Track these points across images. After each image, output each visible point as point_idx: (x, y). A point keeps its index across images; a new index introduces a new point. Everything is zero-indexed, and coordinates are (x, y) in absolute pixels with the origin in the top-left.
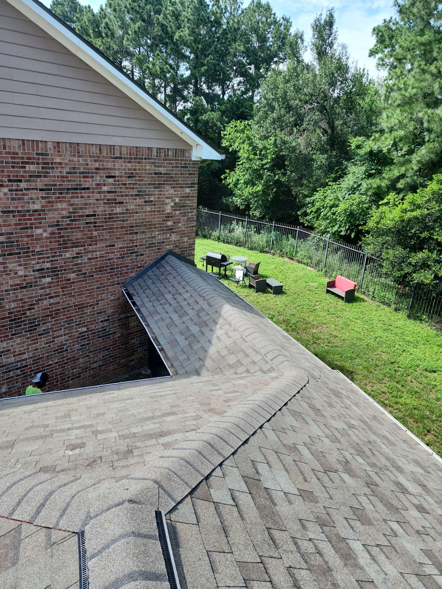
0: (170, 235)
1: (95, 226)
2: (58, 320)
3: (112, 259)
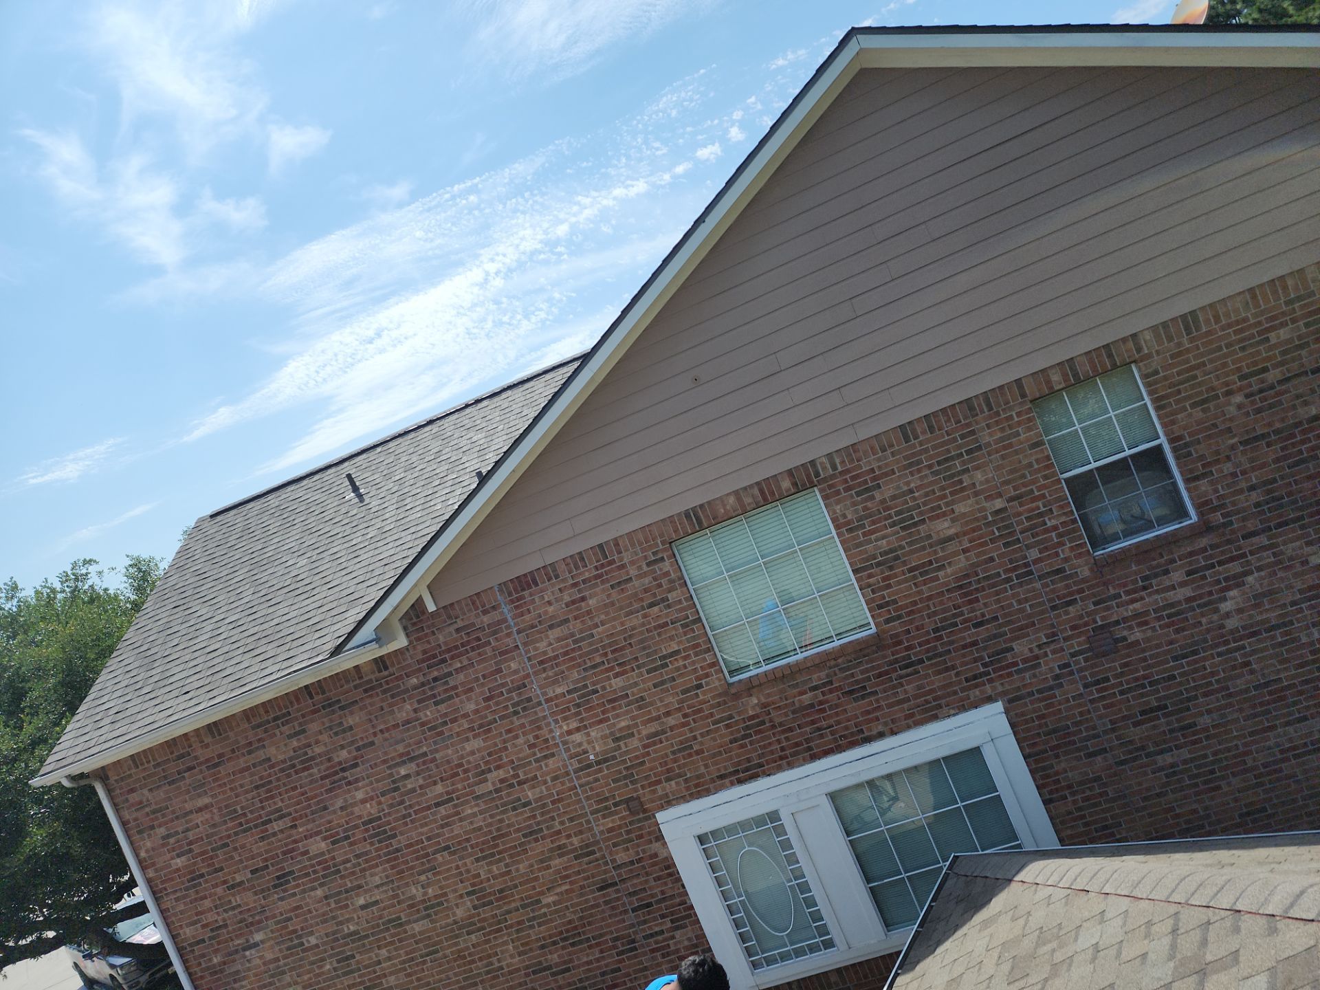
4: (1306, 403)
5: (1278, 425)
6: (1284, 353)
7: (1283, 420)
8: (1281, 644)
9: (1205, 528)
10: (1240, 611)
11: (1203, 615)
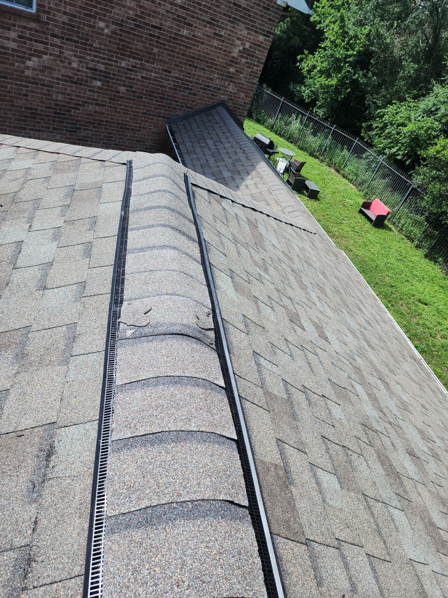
0: (229, 84)
1: (157, 42)
3: (165, 87)
8: (45, 94)
10: (34, 69)
11: (17, 61)
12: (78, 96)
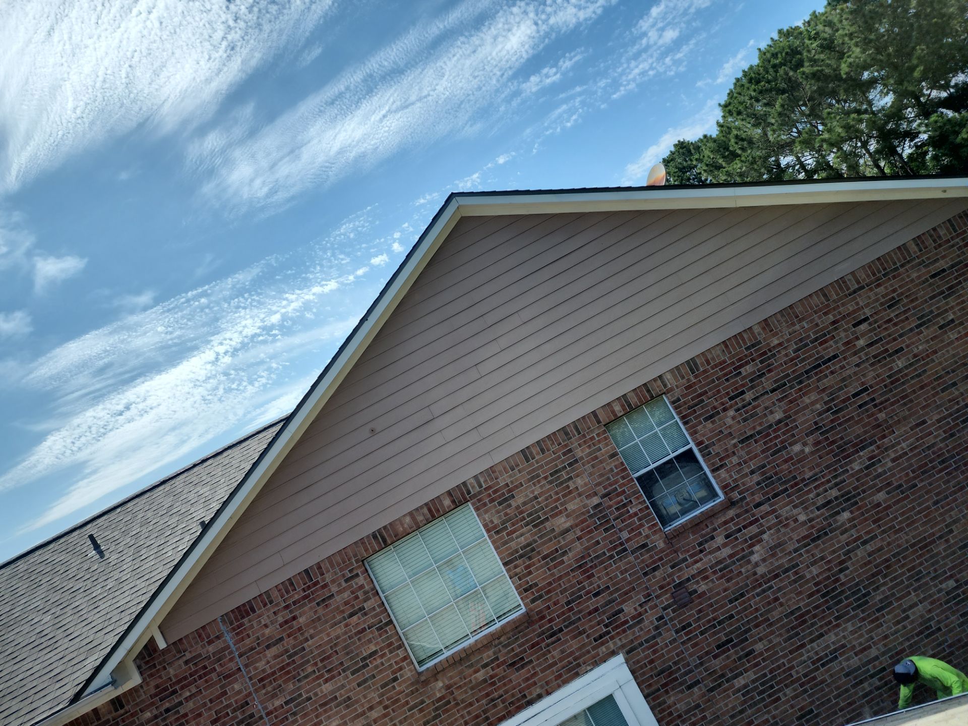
1: (875, 406)
2: (895, 578)
3: (933, 445)
4: (772, 412)
5: (758, 428)
6: (752, 381)
7: (760, 424)
8: (795, 581)
9: (731, 503)
10: (764, 560)
11: (741, 566)
12: (834, 552)
